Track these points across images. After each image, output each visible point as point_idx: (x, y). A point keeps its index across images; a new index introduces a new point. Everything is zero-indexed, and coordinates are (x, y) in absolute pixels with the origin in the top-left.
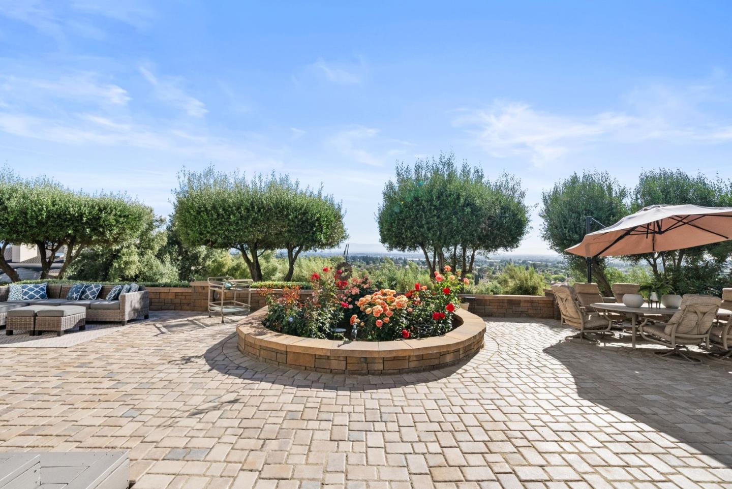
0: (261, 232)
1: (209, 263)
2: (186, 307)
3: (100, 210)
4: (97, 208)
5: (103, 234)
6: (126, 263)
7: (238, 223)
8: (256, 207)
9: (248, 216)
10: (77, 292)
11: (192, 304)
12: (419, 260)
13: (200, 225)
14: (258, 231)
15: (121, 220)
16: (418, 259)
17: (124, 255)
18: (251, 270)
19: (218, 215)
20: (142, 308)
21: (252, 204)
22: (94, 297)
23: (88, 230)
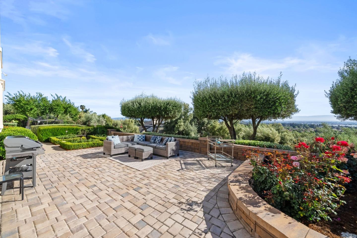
0: (237, 109)
1: (209, 126)
2: (197, 150)
3: (167, 104)
4: (166, 104)
5: (168, 114)
6: (180, 126)
7: (223, 104)
8: (233, 94)
9: (229, 100)
10: (153, 139)
11: (200, 149)
12: (339, 126)
13: (203, 107)
14: (235, 108)
15: (174, 108)
16: (337, 125)
17: (179, 122)
18: (230, 131)
19: (212, 101)
20: (176, 150)
21: (231, 93)
22: (158, 142)
23: (163, 113)
